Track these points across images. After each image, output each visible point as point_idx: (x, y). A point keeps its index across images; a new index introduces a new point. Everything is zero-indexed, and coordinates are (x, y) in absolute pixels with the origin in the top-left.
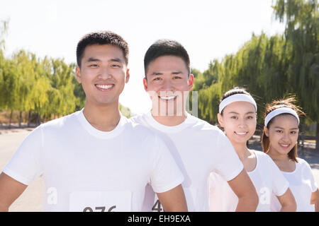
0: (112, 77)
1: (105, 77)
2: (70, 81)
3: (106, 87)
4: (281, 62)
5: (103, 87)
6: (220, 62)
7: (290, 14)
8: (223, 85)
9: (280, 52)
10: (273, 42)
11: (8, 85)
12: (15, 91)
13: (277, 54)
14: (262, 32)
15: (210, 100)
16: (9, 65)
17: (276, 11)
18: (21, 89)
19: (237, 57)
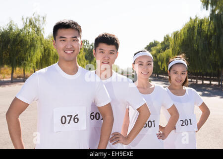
0: (73, 46)
1: (69, 47)
2: (82, 51)
3: (70, 52)
4: (207, 34)
5: (68, 52)
6: (170, 36)
7: (212, 5)
8: (172, 50)
9: (207, 29)
10: (202, 22)
11: (46, 54)
12: (51, 57)
13: (204, 29)
14: (196, 16)
15: (165, 59)
16: (47, 42)
17: (203, 3)
18: (54, 56)
19: (180, 33)
